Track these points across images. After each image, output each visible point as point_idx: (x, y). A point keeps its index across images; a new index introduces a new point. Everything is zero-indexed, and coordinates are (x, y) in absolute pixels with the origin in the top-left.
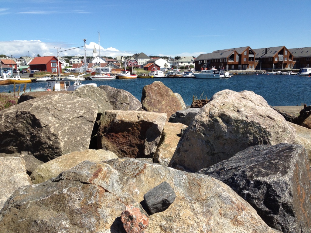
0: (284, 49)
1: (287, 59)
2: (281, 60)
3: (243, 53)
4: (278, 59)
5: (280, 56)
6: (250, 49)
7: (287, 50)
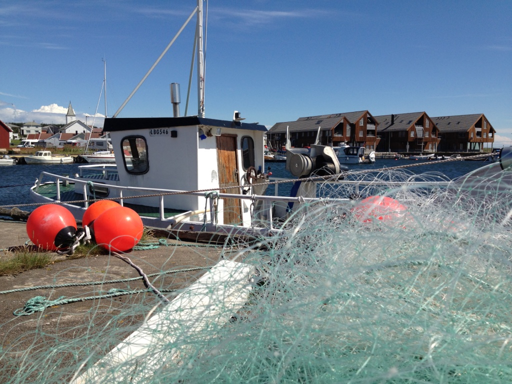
0: (425, 117)
1: (429, 135)
2: (420, 135)
3: (358, 122)
4: (416, 135)
5: (419, 128)
6: (368, 116)
7: (429, 118)
